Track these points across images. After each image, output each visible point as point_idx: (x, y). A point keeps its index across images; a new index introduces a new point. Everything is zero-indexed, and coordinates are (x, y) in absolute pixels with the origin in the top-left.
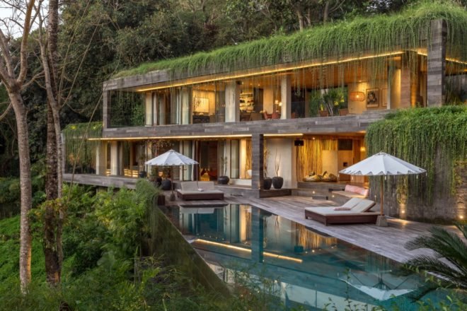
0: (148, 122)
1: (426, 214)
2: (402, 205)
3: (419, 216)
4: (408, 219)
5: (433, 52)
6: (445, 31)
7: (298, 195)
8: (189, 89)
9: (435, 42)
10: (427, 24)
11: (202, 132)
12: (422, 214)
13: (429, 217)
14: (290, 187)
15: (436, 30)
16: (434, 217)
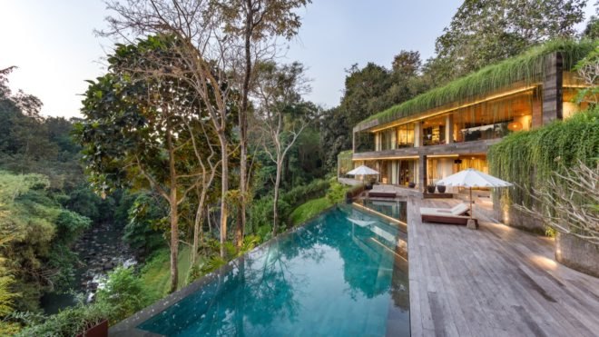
0: (377, 149)
1: (525, 224)
2: (506, 213)
3: (519, 224)
4: (511, 225)
5: (548, 83)
6: (559, 61)
7: (457, 198)
8: (397, 129)
9: (549, 74)
10: (542, 59)
11: (403, 154)
12: (521, 222)
13: (527, 226)
14: (451, 192)
15: (551, 63)
16: (532, 227)
